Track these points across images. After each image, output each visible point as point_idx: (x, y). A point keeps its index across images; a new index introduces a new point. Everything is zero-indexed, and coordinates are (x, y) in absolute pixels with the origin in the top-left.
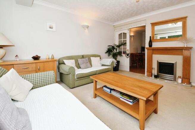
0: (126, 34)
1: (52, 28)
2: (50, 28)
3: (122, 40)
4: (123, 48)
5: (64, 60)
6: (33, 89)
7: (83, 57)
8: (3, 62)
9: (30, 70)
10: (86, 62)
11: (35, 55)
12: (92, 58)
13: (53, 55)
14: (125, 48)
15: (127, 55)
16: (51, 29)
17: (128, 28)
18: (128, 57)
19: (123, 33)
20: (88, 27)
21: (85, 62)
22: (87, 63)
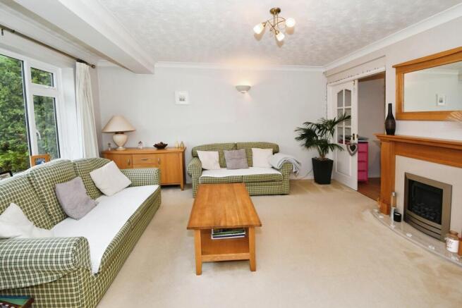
0: (350, 91)
1: (184, 100)
2: (181, 100)
3: (344, 107)
4: (346, 128)
5: (198, 151)
6: (129, 186)
7: (236, 147)
8: (125, 150)
9: (150, 162)
10: (238, 157)
11: (158, 142)
12: (254, 150)
13: (182, 143)
14: (348, 128)
15: (351, 147)
16: (182, 102)
17: (353, 78)
18: (352, 152)
19: (346, 90)
20: (248, 88)
21: (236, 157)
22: (241, 158)
